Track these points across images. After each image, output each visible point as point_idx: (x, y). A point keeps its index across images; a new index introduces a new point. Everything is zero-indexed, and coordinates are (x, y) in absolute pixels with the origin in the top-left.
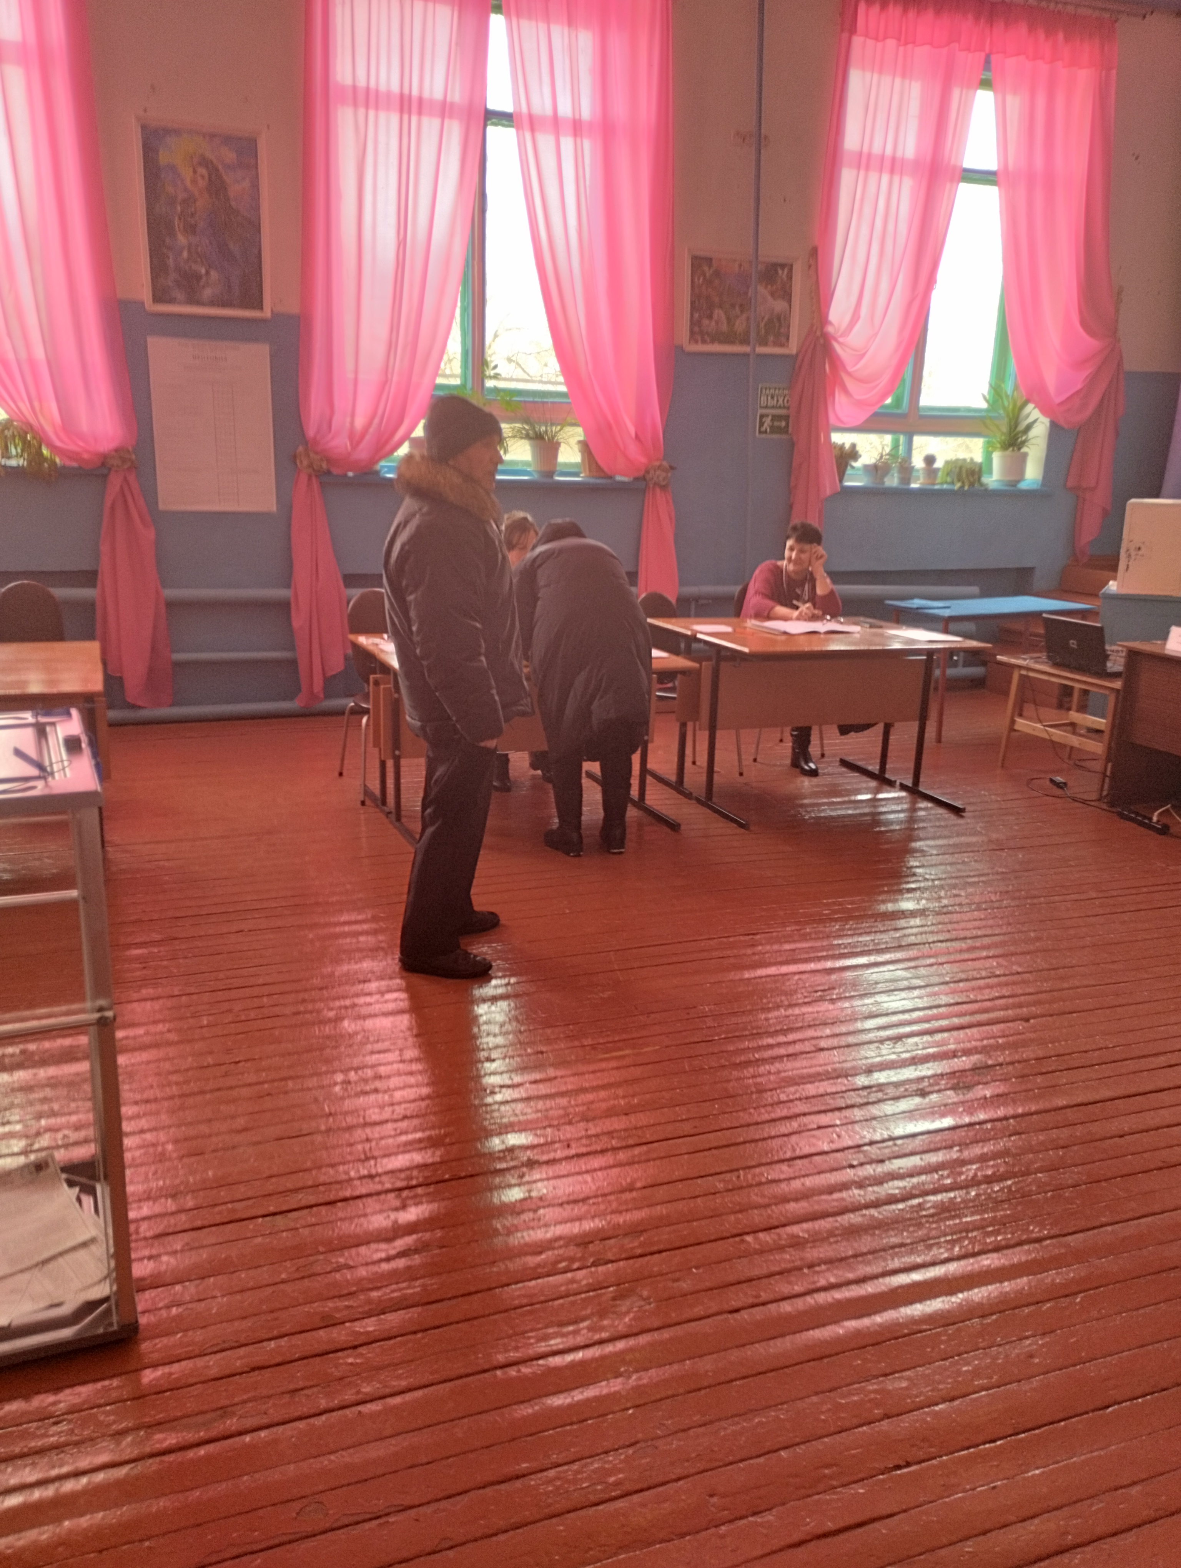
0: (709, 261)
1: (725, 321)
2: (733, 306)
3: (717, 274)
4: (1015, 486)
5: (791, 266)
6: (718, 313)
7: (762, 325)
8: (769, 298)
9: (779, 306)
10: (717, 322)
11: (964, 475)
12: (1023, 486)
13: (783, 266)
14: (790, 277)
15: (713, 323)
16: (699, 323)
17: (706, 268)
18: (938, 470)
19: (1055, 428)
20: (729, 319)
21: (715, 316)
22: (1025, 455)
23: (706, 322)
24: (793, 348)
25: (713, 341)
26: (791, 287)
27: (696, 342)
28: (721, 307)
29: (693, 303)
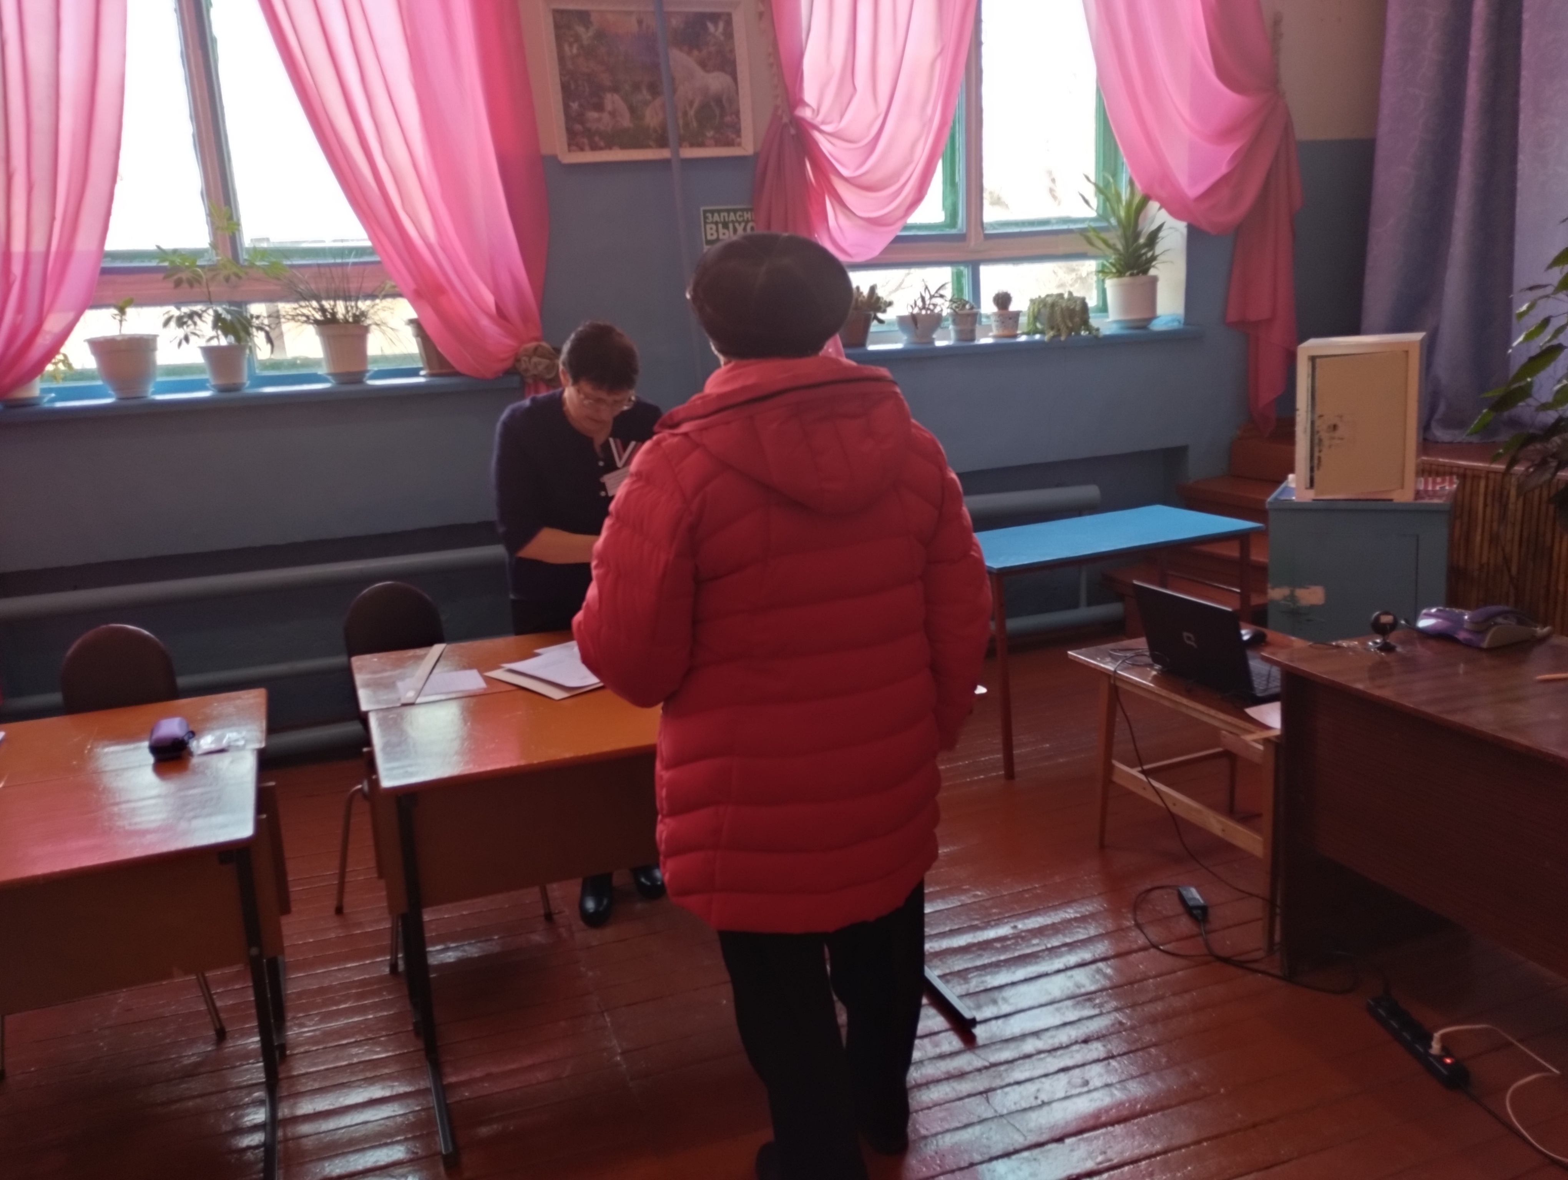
0: (583, 17)
1: (627, 114)
2: (636, 87)
3: (600, 35)
4: (1145, 327)
5: (729, 15)
6: (612, 100)
7: (692, 113)
8: (699, 72)
9: (716, 81)
10: (613, 114)
11: (1059, 318)
12: (1158, 325)
13: (714, 17)
14: (729, 34)
15: (606, 117)
16: (580, 118)
17: (581, 30)
18: (1017, 314)
19: (1194, 235)
20: (632, 110)
21: (609, 107)
22: (1154, 280)
23: (593, 115)
24: (747, 146)
25: (609, 146)
26: (732, 51)
27: (582, 149)
28: (615, 89)
29: (565, 87)
